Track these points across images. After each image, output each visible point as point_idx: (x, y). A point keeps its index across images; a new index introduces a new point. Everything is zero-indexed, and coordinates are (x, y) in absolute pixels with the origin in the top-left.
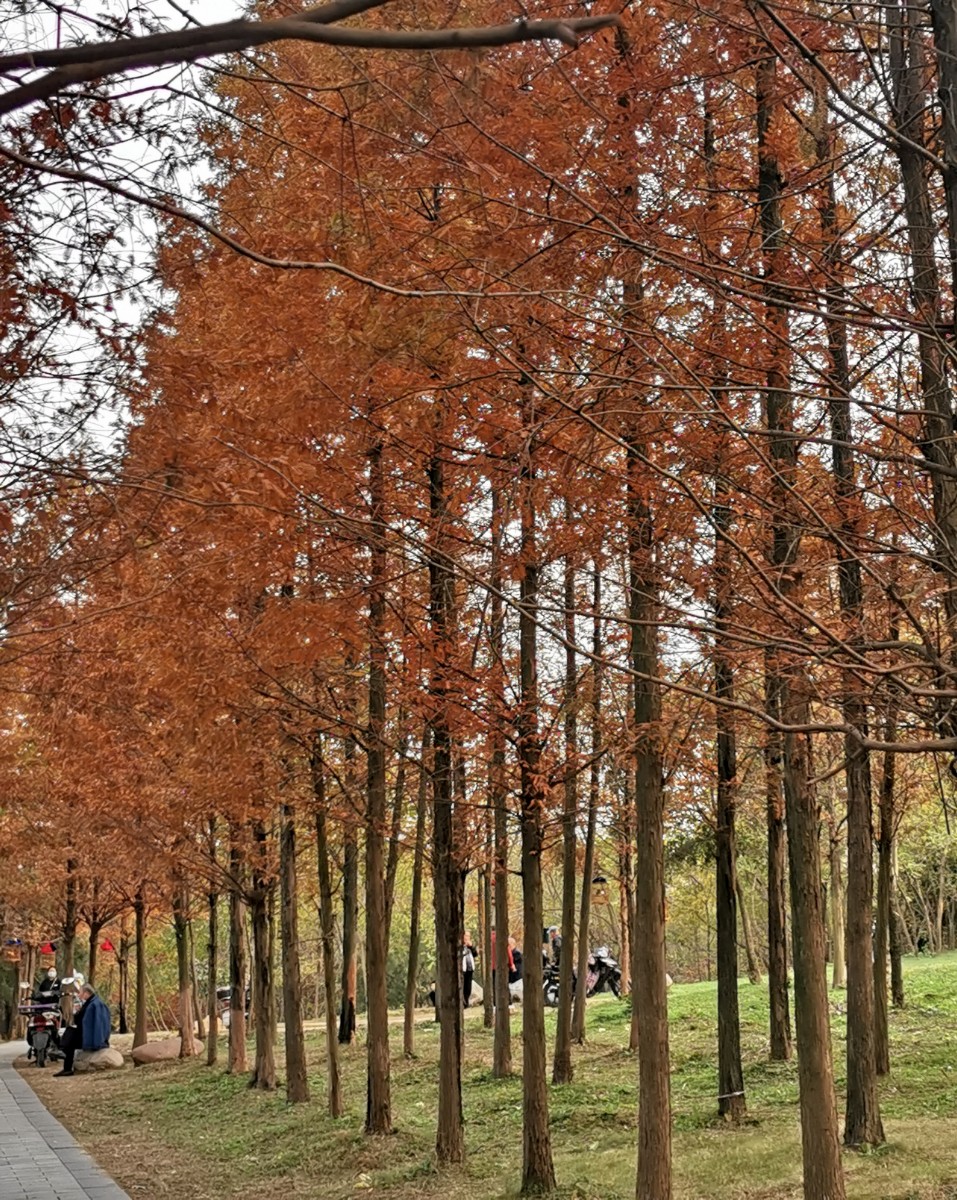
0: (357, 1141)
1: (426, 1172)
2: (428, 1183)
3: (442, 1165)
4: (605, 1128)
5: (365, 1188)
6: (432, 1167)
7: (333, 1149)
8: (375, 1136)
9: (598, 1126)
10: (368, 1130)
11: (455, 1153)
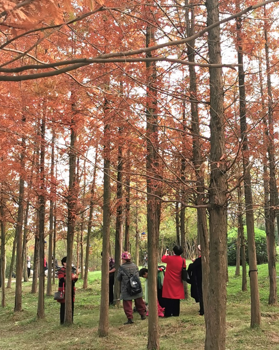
0: (12, 313)
1: (34, 321)
2: (35, 324)
3: (39, 319)
4: (81, 309)
5: (17, 326)
6: (36, 320)
7: (5, 316)
8: (17, 312)
9: (79, 308)
10: (15, 310)
11: (42, 316)
